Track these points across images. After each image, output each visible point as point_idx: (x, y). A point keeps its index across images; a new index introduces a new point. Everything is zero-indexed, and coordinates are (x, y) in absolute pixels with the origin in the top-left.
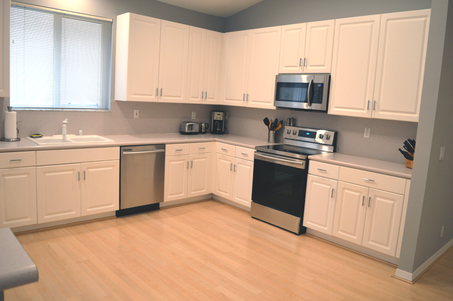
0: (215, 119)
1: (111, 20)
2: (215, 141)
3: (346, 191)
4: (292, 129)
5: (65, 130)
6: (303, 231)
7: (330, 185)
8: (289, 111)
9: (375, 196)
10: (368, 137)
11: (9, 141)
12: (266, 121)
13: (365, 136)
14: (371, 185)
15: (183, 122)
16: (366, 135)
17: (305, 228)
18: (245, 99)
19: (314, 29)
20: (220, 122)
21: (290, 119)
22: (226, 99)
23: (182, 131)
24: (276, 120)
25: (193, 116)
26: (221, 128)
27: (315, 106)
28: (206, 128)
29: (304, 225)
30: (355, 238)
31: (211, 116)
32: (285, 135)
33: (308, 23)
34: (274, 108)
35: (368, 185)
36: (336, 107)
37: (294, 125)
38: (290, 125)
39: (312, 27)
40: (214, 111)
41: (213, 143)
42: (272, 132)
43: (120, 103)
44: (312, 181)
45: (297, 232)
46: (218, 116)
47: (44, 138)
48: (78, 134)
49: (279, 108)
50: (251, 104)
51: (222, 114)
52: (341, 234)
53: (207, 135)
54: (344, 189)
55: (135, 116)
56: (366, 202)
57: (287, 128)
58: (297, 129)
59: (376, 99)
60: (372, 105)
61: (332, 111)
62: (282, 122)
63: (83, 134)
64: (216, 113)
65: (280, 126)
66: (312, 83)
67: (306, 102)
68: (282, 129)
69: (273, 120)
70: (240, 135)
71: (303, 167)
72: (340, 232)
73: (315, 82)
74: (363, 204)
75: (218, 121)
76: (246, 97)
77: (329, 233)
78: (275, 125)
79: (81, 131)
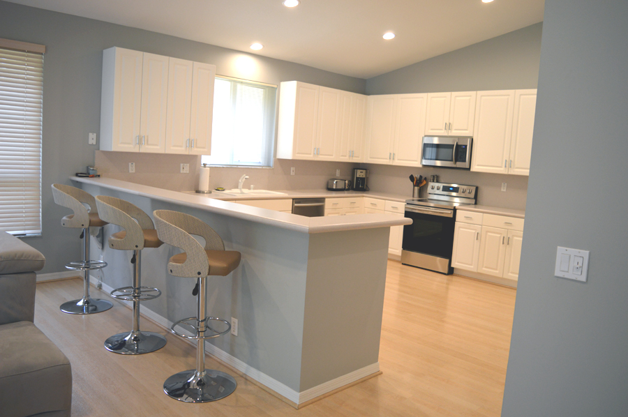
0: (358, 176)
1: (275, 86)
2: (363, 196)
3: (489, 234)
4: (436, 185)
5: (241, 185)
6: (451, 271)
7: (475, 230)
8: (432, 168)
9: (513, 236)
10: (505, 190)
11: (203, 193)
12: (412, 178)
13: (502, 190)
14: (510, 228)
15: (331, 179)
16: (504, 189)
17: (453, 268)
18: (392, 158)
19: (458, 98)
20: (363, 179)
21: (434, 176)
22: (371, 158)
23: (329, 187)
24: (421, 177)
25: (338, 173)
26: (363, 185)
27: (459, 164)
28: (349, 185)
29: (452, 266)
30: (497, 272)
31: (353, 174)
32: (429, 190)
33: (453, 93)
34: (421, 166)
35: (506, 227)
36: (478, 165)
37: (438, 182)
38: (433, 181)
39: (456, 97)
40: (357, 169)
41: (361, 198)
42: (416, 188)
43: (281, 160)
44: (460, 227)
45: (446, 272)
46: (360, 174)
47: (226, 192)
48: (249, 189)
49: (424, 166)
50: (397, 163)
51: (364, 171)
52: (485, 270)
53: (350, 191)
54: (487, 232)
55: (292, 173)
56: (506, 241)
57: (431, 184)
58: (441, 185)
59: (512, 159)
60: (509, 164)
61: (475, 168)
62: (425, 179)
63: (254, 189)
64: (359, 171)
65: (425, 182)
66: (457, 145)
67: (452, 160)
68: (426, 185)
69: (418, 177)
70: (383, 191)
71: (451, 216)
72: (484, 269)
73: (459, 144)
74: (503, 243)
75: (361, 178)
76: (392, 156)
77: (475, 271)
78: (420, 182)
79: (252, 186)
